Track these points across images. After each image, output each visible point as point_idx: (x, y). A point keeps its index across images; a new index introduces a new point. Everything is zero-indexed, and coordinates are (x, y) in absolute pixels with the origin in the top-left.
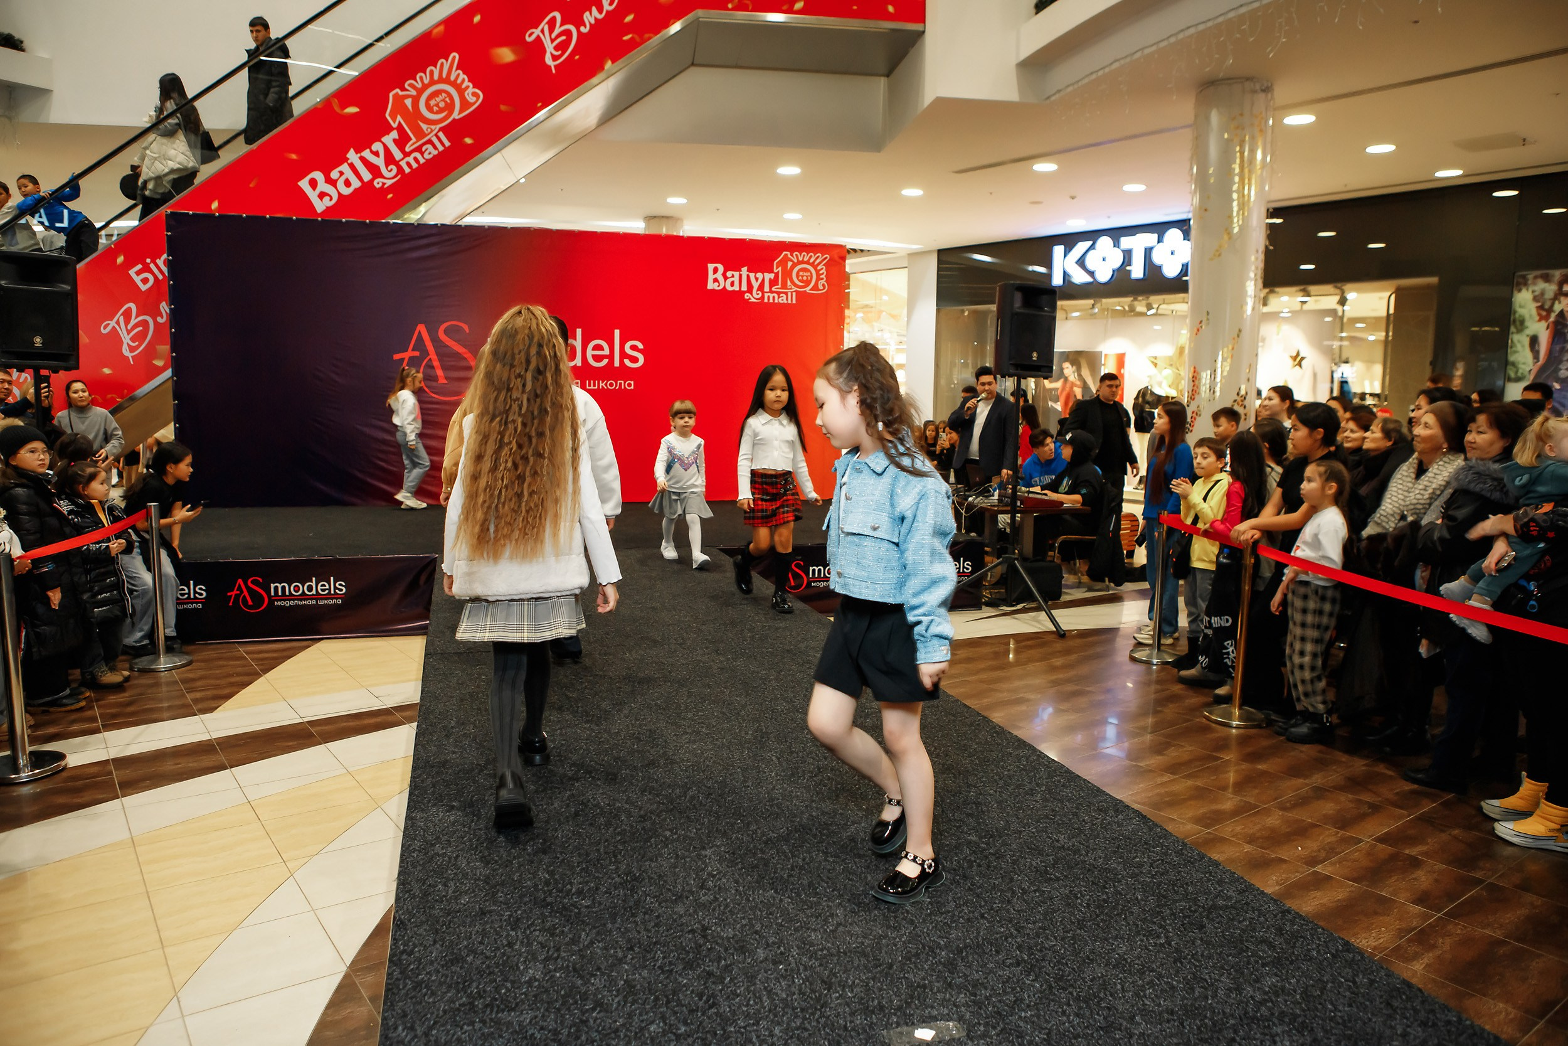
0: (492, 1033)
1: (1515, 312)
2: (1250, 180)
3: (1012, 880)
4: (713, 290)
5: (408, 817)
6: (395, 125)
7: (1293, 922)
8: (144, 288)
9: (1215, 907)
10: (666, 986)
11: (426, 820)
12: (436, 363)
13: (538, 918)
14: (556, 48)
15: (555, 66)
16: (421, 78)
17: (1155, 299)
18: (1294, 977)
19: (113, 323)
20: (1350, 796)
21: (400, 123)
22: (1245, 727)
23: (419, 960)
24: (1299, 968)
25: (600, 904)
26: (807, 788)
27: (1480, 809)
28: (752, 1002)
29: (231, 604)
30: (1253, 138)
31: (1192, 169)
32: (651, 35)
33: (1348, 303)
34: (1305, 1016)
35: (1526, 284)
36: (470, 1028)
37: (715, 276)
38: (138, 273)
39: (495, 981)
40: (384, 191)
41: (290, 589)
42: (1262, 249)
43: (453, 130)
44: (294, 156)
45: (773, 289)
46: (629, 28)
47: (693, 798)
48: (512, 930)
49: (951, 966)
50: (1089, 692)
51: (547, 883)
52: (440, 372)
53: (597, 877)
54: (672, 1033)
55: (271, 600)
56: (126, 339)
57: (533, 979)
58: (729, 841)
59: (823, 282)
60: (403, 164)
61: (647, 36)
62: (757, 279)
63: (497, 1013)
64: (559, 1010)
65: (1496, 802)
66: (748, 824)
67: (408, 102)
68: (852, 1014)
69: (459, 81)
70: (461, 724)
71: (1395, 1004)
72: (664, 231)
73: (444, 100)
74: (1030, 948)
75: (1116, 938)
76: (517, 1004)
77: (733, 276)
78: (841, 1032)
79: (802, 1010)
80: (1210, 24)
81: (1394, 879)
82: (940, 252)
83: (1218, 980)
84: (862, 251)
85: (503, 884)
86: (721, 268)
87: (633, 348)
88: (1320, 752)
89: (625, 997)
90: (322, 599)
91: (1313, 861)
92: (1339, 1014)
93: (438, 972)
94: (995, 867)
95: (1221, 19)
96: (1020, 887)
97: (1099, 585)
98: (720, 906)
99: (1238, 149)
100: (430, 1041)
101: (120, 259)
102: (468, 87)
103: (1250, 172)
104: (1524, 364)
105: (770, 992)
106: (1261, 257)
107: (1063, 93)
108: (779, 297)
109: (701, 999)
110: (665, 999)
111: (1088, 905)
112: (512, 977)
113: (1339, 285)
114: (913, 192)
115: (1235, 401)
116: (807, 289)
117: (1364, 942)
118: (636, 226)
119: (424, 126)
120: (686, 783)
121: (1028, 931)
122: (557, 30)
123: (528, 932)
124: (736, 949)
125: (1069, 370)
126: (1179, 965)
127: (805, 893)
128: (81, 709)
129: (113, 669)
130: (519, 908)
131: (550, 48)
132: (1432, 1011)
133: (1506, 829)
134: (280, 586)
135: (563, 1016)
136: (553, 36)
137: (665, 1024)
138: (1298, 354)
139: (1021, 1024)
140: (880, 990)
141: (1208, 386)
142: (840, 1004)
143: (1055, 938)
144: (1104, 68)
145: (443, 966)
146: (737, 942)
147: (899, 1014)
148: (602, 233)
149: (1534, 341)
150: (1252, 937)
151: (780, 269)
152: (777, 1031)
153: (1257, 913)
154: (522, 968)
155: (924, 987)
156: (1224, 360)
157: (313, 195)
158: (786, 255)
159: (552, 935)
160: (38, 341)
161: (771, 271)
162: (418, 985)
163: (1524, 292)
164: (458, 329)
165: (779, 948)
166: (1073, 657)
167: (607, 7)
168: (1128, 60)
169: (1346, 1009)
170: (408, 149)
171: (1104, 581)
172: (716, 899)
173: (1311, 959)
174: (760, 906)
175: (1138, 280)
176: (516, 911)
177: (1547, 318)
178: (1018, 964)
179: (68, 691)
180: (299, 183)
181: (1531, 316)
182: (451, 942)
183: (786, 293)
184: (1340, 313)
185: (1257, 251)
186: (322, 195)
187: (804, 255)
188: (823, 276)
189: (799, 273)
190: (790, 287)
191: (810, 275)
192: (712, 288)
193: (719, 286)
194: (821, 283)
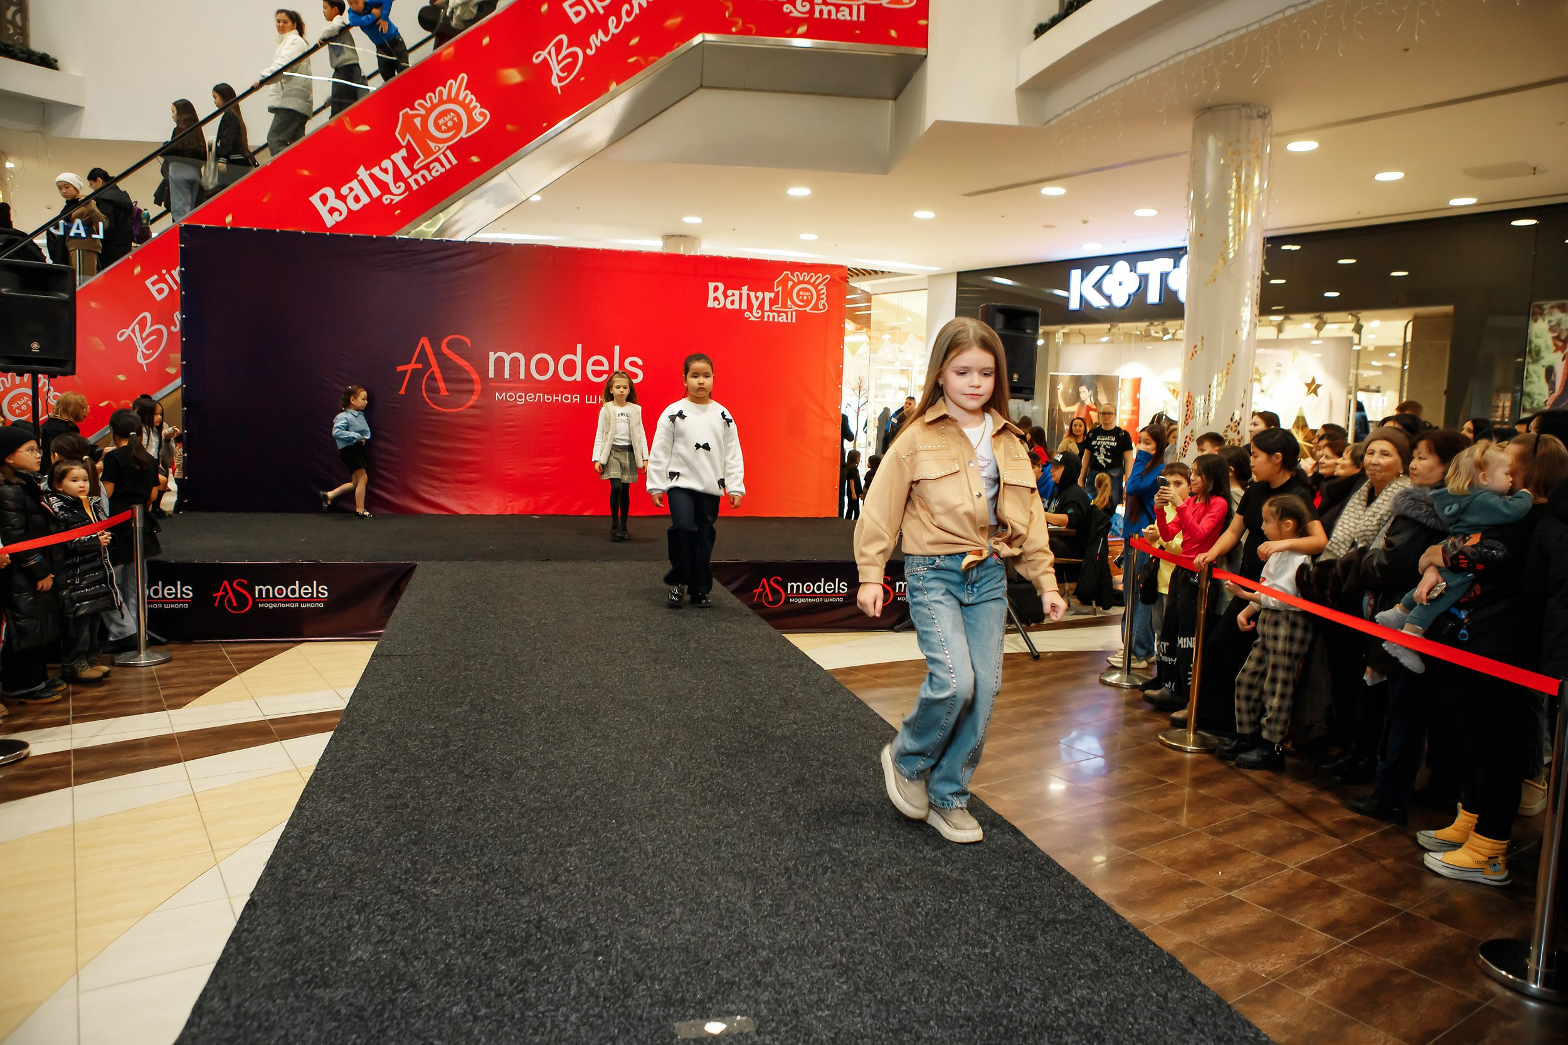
0: (302, 1007)
1: (1531, 342)
2: (1246, 206)
3: (861, 886)
4: (714, 308)
5: (299, 807)
6: (404, 143)
7: (1126, 938)
8: (159, 298)
9: (1054, 921)
10: (483, 971)
11: (314, 810)
12: (438, 375)
13: (386, 904)
14: (562, 70)
15: (561, 87)
16: (430, 98)
17: (1171, 325)
18: (1107, 990)
19: (128, 332)
20: (1287, 823)
21: (409, 141)
22: (1198, 752)
23: (257, 939)
24: (1116, 981)
25: (450, 892)
26: (693, 793)
27: (1415, 839)
28: (559, 990)
29: (216, 605)
30: (1249, 163)
31: (1189, 194)
32: (656, 58)
33: (1363, 330)
34: (1102, 1028)
35: (1542, 314)
36: (283, 1001)
37: (715, 295)
38: (154, 284)
39: (322, 959)
40: (392, 207)
41: (274, 592)
42: (1258, 273)
43: (460, 149)
44: (306, 173)
45: (773, 308)
46: (634, 51)
47: (577, 798)
48: (357, 913)
49: (767, 965)
50: (1049, 713)
51: (407, 871)
52: (442, 385)
53: (457, 869)
54: (472, 1014)
55: (256, 602)
56: (141, 347)
57: (360, 959)
58: (597, 840)
59: (823, 301)
60: (411, 181)
61: (651, 58)
62: (757, 298)
63: (314, 989)
64: (372, 989)
65: (1432, 833)
66: (623, 824)
67: (417, 121)
68: (652, 1005)
69: (467, 101)
70: (382, 722)
71: (1198, 1019)
72: (682, 251)
73: (452, 120)
74: (852, 951)
75: (942, 946)
76: (335, 982)
77: (733, 295)
78: (635, 1022)
79: (605, 999)
80: (1199, 50)
81: (1308, 906)
82: (959, 274)
83: (1026, 990)
84: (883, 272)
85: (364, 871)
86: (721, 286)
87: (633, 364)
88: (1267, 778)
89: (441, 979)
90: (305, 602)
91: (1230, 886)
92: (1136, 1026)
93: (271, 948)
94: (849, 874)
95: (1209, 46)
96: (866, 894)
97: (1086, 609)
98: (563, 899)
99: (1234, 174)
100: (239, 1012)
101: (137, 270)
102: (476, 107)
103: (1246, 197)
104: (1539, 394)
105: (580, 981)
106: (1258, 282)
107: (1062, 117)
108: (779, 316)
109: (511, 985)
110: (477, 984)
111: (927, 914)
112: (340, 957)
113: (1354, 312)
114: (924, 215)
115: (1228, 426)
116: (808, 309)
117: (1260, 966)
118: (653, 244)
119: (432, 145)
120: (577, 784)
121: (857, 936)
122: (564, 53)
123: (371, 916)
124: (564, 940)
125: (1085, 394)
126: (995, 974)
127: (652, 891)
128: (57, 702)
129: (92, 664)
130: (370, 894)
131: (556, 69)
132: (1233, 1028)
133: (1434, 861)
134: (264, 589)
135: (374, 995)
136: (560, 58)
137: (469, 1006)
138: (1313, 381)
139: (815, 1023)
140: (689, 984)
141: (1202, 411)
142: (644, 996)
143: (881, 944)
144: (1100, 92)
145: (278, 944)
146: (567, 934)
147: (698, 1007)
148: (604, 250)
149: (1550, 371)
150: (1080, 950)
151: (780, 288)
152: (573, 1018)
153: (1094, 928)
154: (352, 949)
155: (733, 983)
156: (1219, 385)
157: (323, 210)
158: (787, 274)
159: (392, 920)
160: (35, 346)
161: (771, 290)
162: (248, 961)
163: (1540, 321)
164: (462, 343)
165: (606, 941)
166: (1043, 678)
167: (613, 30)
168: (1122, 85)
169: (1147, 1022)
170: (416, 167)
171: (1091, 605)
172: (563, 893)
173: (1131, 973)
174: (603, 901)
175: (1153, 305)
176: (367, 897)
177: (1563, 349)
178: (834, 967)
179: (43, 685)
180: (310, 199)
181: (1547, 347)
182: (295, 922)
183: (786, 313)
184: (1356, 340)
185: (1253, 277)
186: (332, 211)
187: (805, 275)
188: (823, 296)
189: (799, 293)
190: (790, 306)
191: (810, 295)
192: (712, 306)
193: (719, 305)
194: (821, 303)
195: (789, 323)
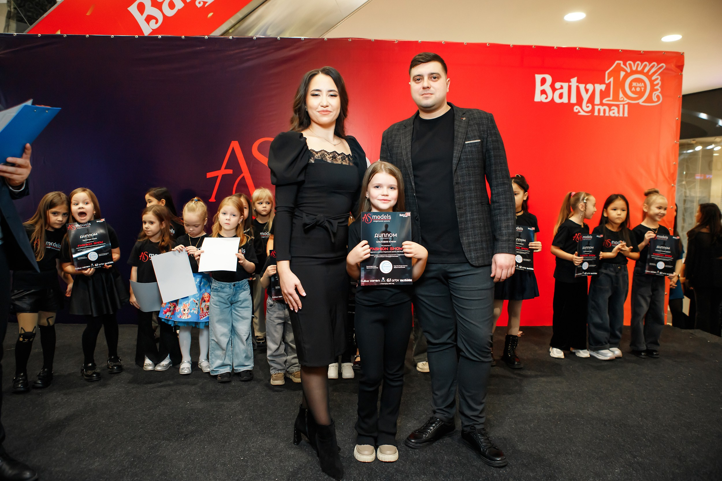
4: (541, 102)
12: (249, 181)
37: (542, 88)
40: (205, 9)
45: (604, 101)
59: (657, 93)
62: (587, 91)
77: (562, 88)
86: (549, 79)
108: (610, 110)
116: (641, 101)
148: (423, 43)
151: (612, 79)
157: (140, 19)
158: (619, 64)
161: (602, 82)
180: (129, 9)
183: (618, 106)
186: (149, 19)
187: (638, 64)
188: (657, 87)
189: (632, 84)
190: (622, 99)
191: (644, 86)
192: (540, 100)
193: (546, 98)
194: (655, 94)
195: (621, 117)
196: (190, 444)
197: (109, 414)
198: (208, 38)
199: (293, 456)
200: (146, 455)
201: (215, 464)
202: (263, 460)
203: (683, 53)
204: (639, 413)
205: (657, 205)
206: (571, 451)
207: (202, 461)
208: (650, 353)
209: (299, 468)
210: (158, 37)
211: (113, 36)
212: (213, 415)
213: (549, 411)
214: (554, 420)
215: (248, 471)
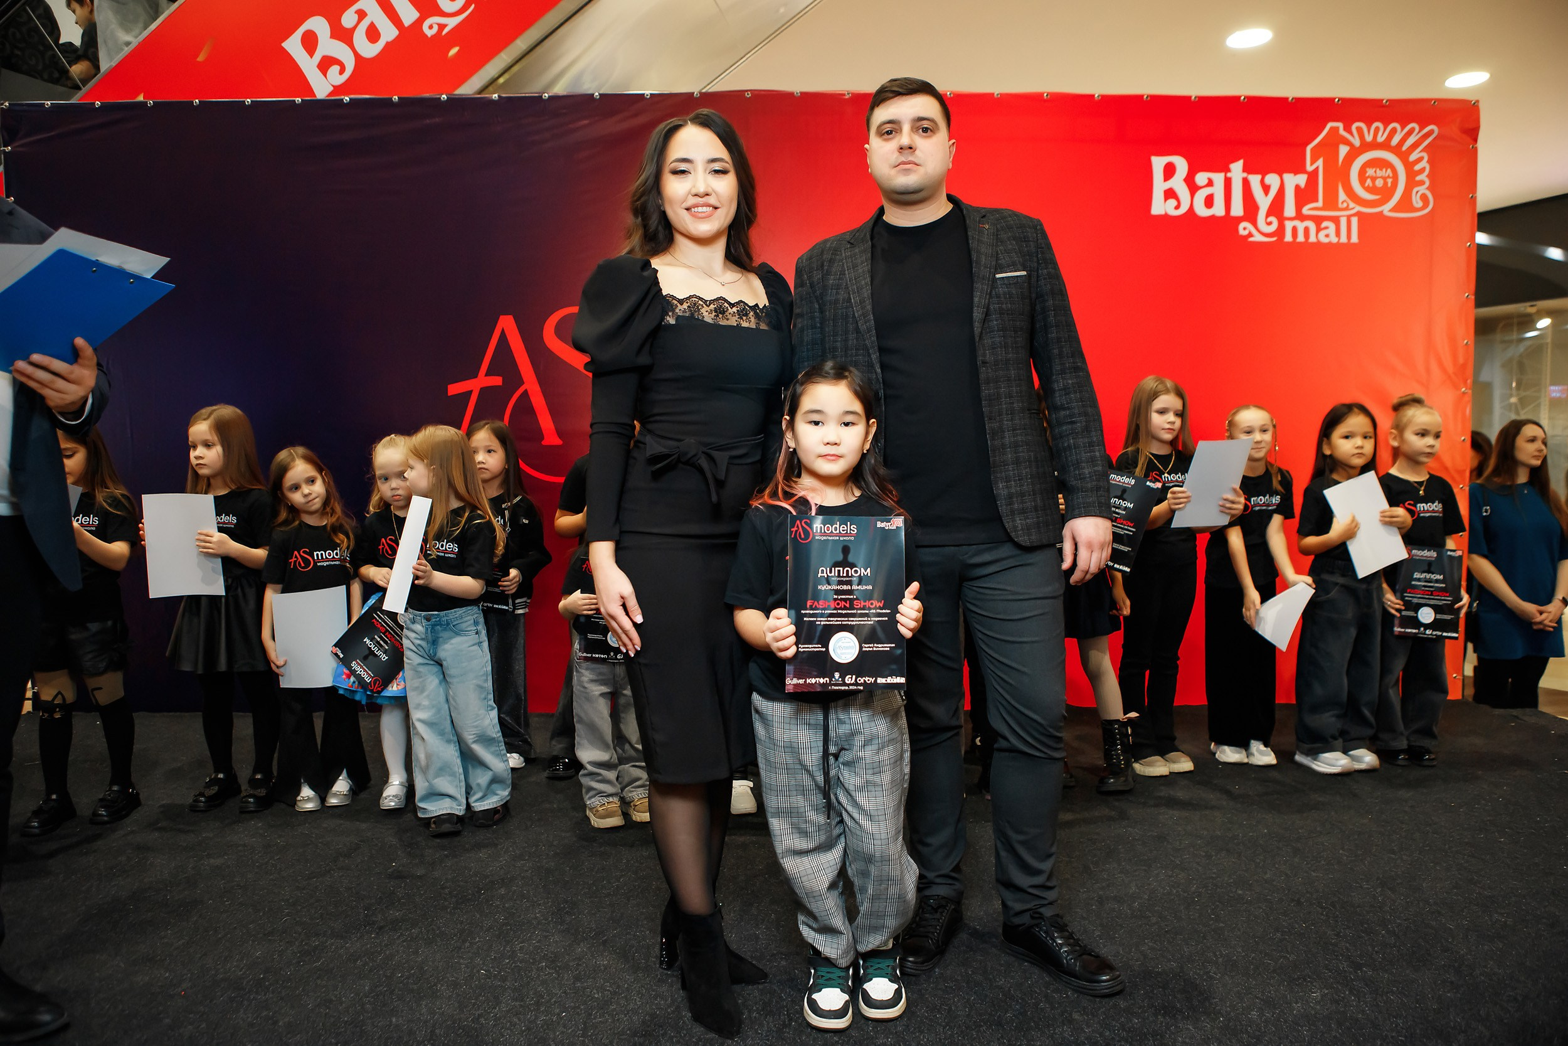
4: (1166, 217)
12: (538, 401)
37: (1168, 185)
40: (442, 41)
45: (1306, 210)
52: (545, 422)
59: (1422, 189)
62: (1266, 189)
77: (1210, 183)
86: (1182, 165)
108: (1319, 230)
116: (1386, 209)
151: (1320, 163)
157: (308, 65)
158: (1335, 130)
161: (1299, 169)
180: (284, 45)
183: (1336, 220)
186: (326, 64)
187: (1377, 129)
188: (1422, 177)
189: (1367, 172)
190: (1345, 205)
191: (1391, 175)
192: (1163, 213)
193: (1177, 207)
194: (1417, 192)
195: (1343, 244)
196: (386, 945)
197: (224, 888)
198: (448, 98)
199: (606, 969)
200: (291, 967)
201: (435, 985)
202: (539, 975)
203: (1477, 101)
204: (1378, 879)
205: (1417, 428)
206: (1216, 956)
207: (408, 978)
208: (1416, 755)
209: (615, 993)
210: (343, 99)
211: (248, 100)
212: (443, 888)
213: (1177, 876)
214: (1186, 895)
215: (504, 998)
